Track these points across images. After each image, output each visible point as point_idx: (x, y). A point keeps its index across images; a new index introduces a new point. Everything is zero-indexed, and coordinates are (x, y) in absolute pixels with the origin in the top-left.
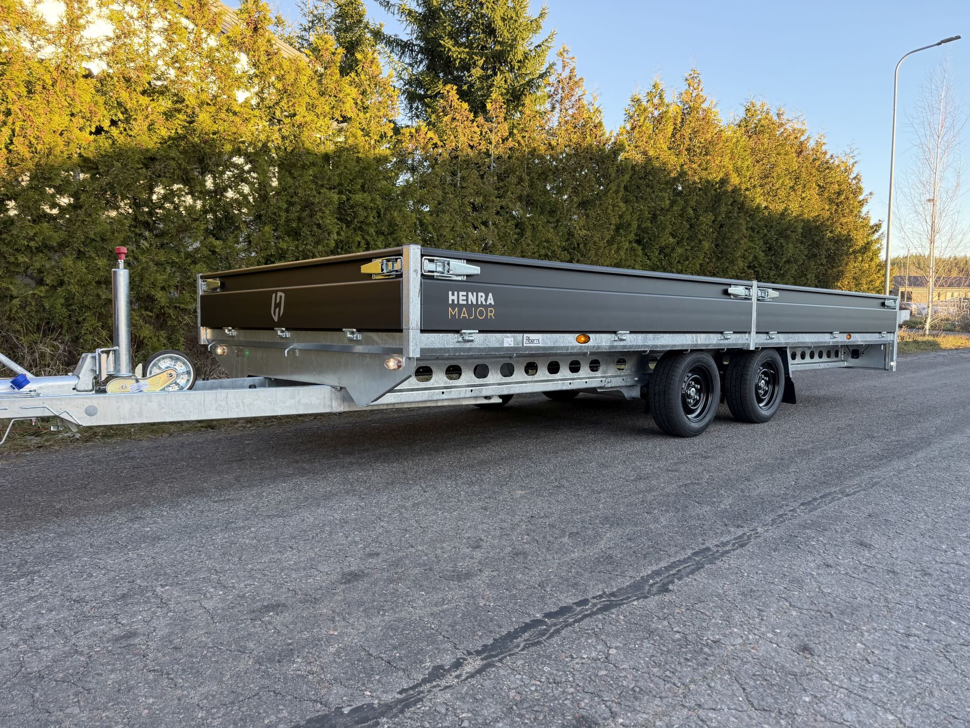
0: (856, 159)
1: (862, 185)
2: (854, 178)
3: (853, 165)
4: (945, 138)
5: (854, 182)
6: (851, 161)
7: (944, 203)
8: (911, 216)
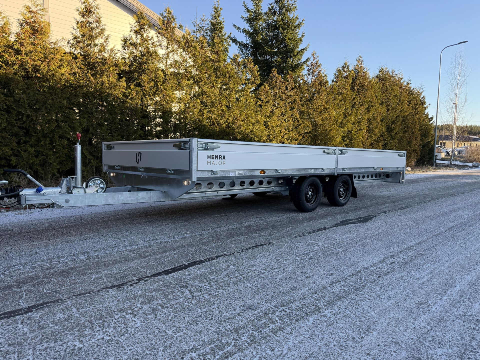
0: (423, 90)
1: (426, 100)
2: (423, 98)
3: (422, 92)
4: (461, 81)
5: (422, 99)
6: (421, 91)
7: (460, 109)
8: (446, 113)
